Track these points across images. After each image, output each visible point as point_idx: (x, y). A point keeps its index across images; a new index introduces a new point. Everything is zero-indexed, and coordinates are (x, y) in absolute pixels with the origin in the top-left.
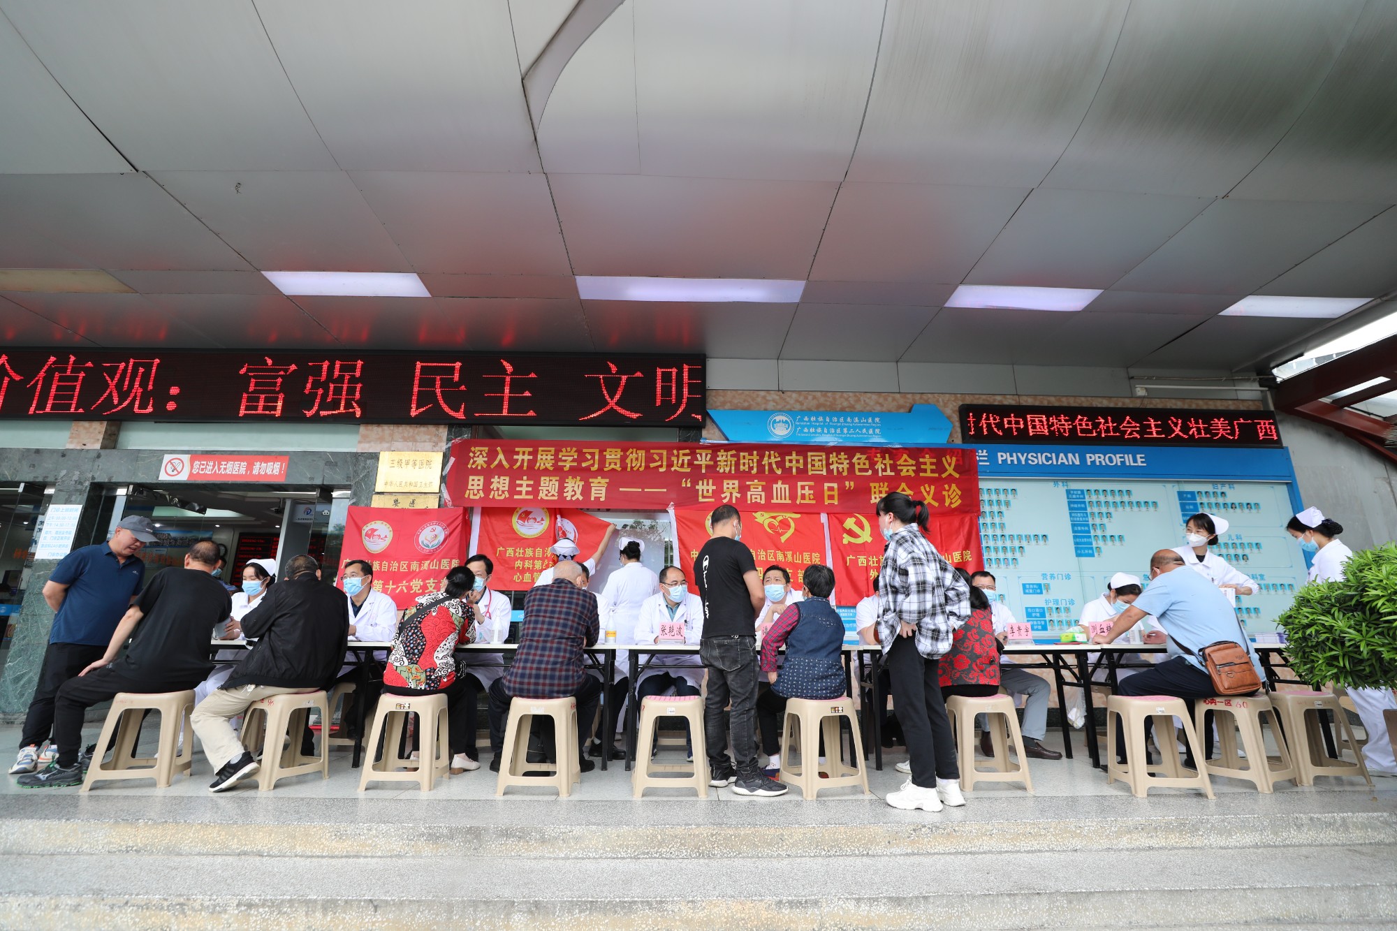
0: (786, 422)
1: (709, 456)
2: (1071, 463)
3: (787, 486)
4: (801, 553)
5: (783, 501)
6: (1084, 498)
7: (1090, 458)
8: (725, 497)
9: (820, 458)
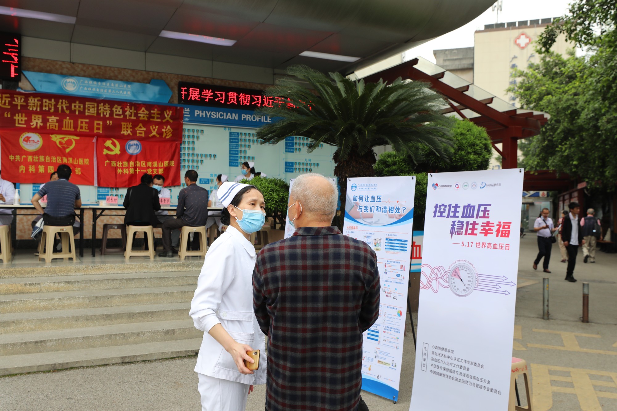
0: (74, 83)
1: (23, 100)
2: (233, 119)
3: (72, 121)
4: (78, 159)
5: (69, 129)
6: (238, 137)
7: (244, 116)
8: (33, 125)
9: (93, 106)
